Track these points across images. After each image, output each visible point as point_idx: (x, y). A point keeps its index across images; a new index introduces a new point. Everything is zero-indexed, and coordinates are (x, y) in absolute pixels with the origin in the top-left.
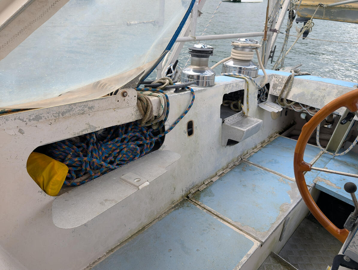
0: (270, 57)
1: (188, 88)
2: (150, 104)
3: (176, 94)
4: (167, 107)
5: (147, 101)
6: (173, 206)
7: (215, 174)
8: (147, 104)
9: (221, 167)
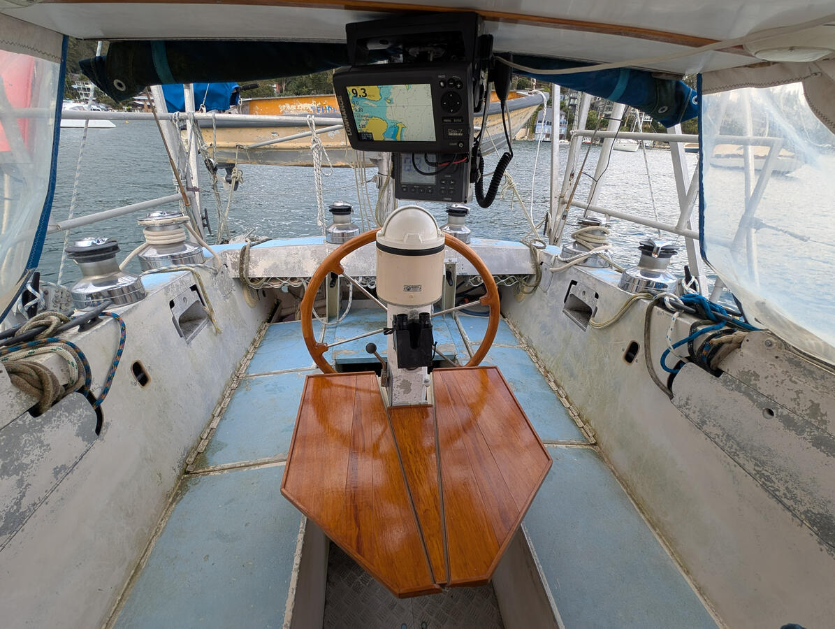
0: (204, 226)
1: (104, 314)
2: (43, 370)
3: (87, 333)
4: (82, 360)
5: (35, 368)
6: (170, 500)
7: (211, 416)
8: (37, 374)
9: (215, 403)
